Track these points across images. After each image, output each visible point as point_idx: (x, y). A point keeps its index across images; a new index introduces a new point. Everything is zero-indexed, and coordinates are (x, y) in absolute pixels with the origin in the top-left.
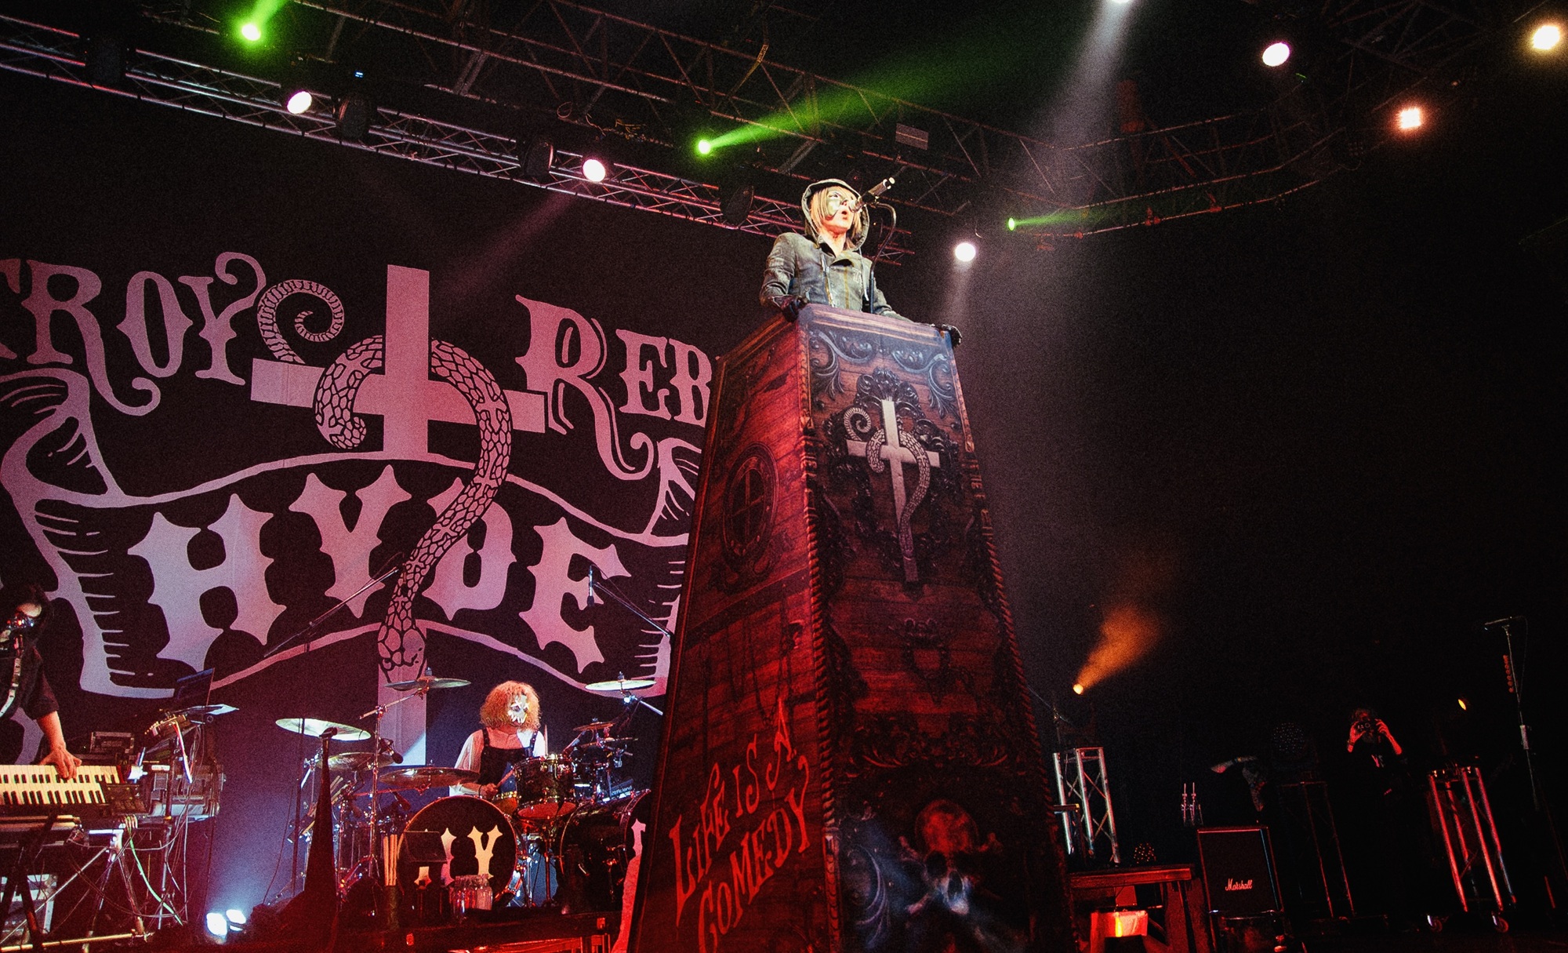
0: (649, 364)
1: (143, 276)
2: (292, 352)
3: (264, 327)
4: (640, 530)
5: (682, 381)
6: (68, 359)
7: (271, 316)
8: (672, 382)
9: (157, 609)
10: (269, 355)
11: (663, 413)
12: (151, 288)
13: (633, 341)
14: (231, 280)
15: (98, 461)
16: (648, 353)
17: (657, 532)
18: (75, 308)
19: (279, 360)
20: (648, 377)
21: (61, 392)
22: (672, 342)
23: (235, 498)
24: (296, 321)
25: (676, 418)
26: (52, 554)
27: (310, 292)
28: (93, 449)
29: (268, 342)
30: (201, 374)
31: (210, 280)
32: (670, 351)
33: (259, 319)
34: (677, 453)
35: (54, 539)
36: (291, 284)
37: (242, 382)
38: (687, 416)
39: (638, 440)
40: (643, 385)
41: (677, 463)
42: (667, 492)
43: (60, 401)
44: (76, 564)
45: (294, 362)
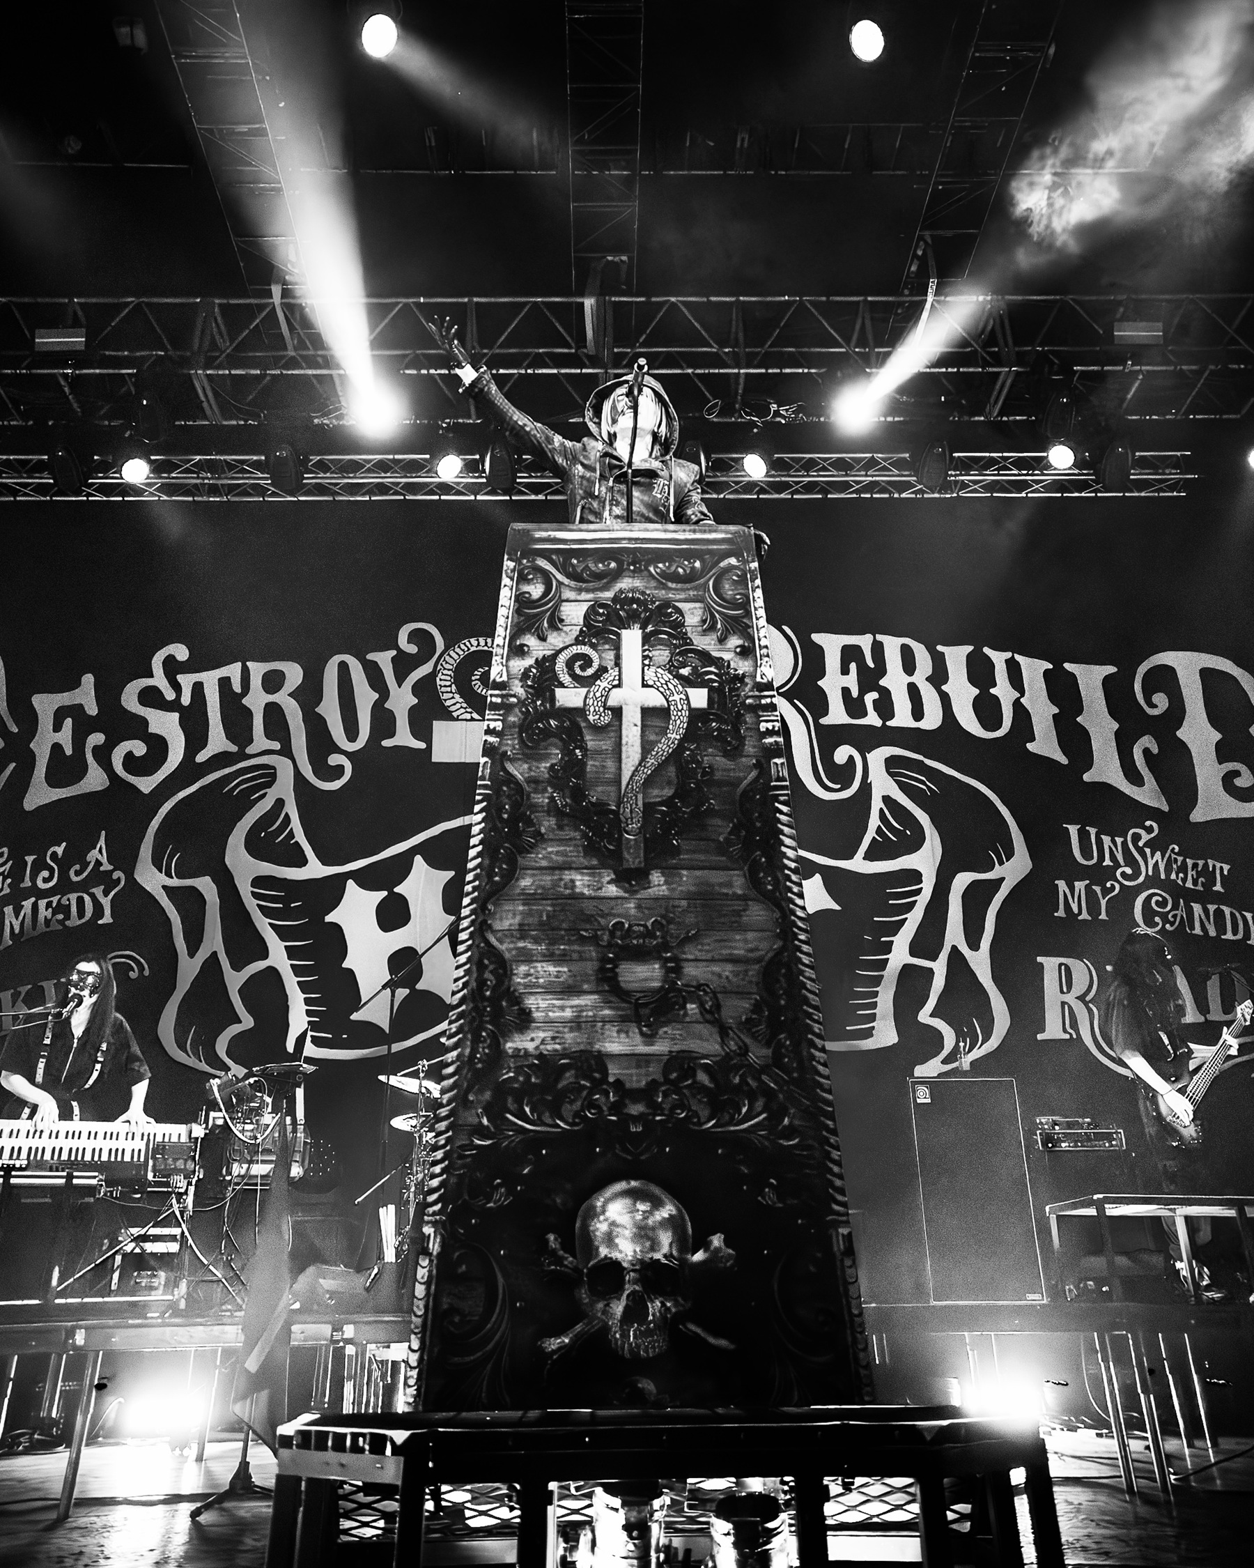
0: (853, 666)
1: (337, 659)
2: (469, 710)
3: (443, 689)
4: (850, 856)
5: (895, 680)
6: (276, 746)
7: (449, 678)
8: (882, 682)
9: (350, 972)
10: (447, 715)
11: (873, 719)
12: (343, 668)
13: (831, 644)
14: (412, 649)
15: (300, 837)
16: (850, 655)
17: (869, 856)
18: (282, 698)
19: (457, 719)
20: (851, 681)
21: (270, 776)
22: (879, 637)
23: (418, 859)
24: (473, 678)
25: (888, 723)
26: (263, 925)
27: (486, 648)
28: (296, 825)
29: (448, 703)
30: (386, 743)
31: (394, 653)
32: (878, 649)
33: (438, 682)
34: (892, 764)
35: (265, 911)
36: (468, 644)
37: (422, 745)
38: (902, 717)
39: (842, 754)
40: (846, 692)
41: (891, 774)
42: (881, 810)
43: (269, 785)
44: (282, 933)
45: (472, 719)
